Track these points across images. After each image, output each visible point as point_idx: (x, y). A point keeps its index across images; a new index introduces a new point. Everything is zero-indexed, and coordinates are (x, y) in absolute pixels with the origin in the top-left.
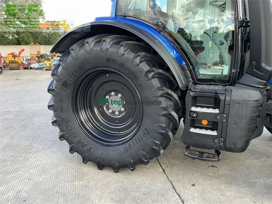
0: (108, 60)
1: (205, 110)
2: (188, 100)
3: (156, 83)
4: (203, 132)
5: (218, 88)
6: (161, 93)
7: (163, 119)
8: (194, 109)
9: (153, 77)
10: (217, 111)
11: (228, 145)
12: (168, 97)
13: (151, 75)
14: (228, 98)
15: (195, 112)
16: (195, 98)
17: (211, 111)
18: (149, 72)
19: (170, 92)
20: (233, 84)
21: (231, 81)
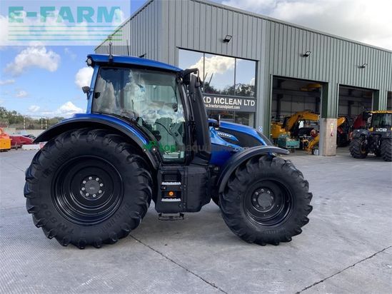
0: (93, 149)
1: (171, 184)
2: (159, 177)
3: (135, 165)
4: (171, 200)
5: (179, 167)
6: (139, 172)
7: (142, 193)
8: (163, 183)
9: (133, 161)
10: (180, 183)
11: (189, 208)
12: (144, 175)
13: (131, 160)
14: (186, 174)
15: (165, 186)
16: (163, 175)
17: (176, 183)
18: (130, 157)
19: (146, 171)
20: (188, 165)
21: (187, 161)
